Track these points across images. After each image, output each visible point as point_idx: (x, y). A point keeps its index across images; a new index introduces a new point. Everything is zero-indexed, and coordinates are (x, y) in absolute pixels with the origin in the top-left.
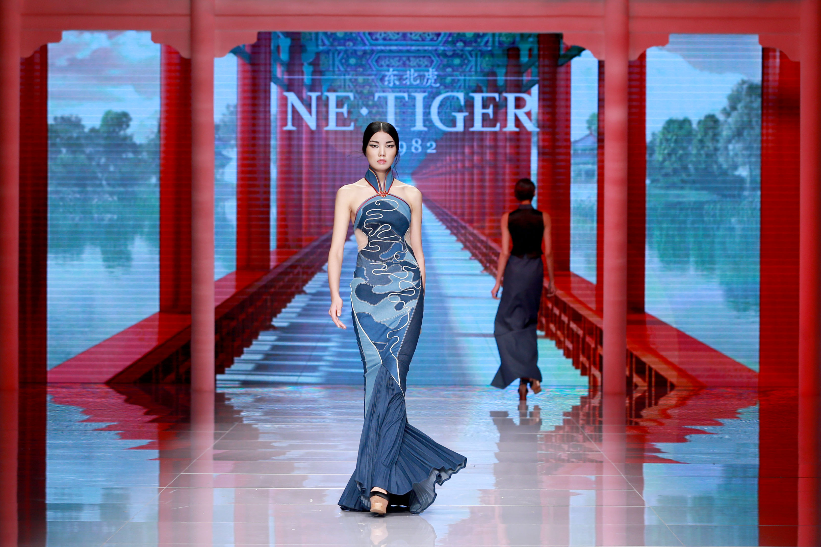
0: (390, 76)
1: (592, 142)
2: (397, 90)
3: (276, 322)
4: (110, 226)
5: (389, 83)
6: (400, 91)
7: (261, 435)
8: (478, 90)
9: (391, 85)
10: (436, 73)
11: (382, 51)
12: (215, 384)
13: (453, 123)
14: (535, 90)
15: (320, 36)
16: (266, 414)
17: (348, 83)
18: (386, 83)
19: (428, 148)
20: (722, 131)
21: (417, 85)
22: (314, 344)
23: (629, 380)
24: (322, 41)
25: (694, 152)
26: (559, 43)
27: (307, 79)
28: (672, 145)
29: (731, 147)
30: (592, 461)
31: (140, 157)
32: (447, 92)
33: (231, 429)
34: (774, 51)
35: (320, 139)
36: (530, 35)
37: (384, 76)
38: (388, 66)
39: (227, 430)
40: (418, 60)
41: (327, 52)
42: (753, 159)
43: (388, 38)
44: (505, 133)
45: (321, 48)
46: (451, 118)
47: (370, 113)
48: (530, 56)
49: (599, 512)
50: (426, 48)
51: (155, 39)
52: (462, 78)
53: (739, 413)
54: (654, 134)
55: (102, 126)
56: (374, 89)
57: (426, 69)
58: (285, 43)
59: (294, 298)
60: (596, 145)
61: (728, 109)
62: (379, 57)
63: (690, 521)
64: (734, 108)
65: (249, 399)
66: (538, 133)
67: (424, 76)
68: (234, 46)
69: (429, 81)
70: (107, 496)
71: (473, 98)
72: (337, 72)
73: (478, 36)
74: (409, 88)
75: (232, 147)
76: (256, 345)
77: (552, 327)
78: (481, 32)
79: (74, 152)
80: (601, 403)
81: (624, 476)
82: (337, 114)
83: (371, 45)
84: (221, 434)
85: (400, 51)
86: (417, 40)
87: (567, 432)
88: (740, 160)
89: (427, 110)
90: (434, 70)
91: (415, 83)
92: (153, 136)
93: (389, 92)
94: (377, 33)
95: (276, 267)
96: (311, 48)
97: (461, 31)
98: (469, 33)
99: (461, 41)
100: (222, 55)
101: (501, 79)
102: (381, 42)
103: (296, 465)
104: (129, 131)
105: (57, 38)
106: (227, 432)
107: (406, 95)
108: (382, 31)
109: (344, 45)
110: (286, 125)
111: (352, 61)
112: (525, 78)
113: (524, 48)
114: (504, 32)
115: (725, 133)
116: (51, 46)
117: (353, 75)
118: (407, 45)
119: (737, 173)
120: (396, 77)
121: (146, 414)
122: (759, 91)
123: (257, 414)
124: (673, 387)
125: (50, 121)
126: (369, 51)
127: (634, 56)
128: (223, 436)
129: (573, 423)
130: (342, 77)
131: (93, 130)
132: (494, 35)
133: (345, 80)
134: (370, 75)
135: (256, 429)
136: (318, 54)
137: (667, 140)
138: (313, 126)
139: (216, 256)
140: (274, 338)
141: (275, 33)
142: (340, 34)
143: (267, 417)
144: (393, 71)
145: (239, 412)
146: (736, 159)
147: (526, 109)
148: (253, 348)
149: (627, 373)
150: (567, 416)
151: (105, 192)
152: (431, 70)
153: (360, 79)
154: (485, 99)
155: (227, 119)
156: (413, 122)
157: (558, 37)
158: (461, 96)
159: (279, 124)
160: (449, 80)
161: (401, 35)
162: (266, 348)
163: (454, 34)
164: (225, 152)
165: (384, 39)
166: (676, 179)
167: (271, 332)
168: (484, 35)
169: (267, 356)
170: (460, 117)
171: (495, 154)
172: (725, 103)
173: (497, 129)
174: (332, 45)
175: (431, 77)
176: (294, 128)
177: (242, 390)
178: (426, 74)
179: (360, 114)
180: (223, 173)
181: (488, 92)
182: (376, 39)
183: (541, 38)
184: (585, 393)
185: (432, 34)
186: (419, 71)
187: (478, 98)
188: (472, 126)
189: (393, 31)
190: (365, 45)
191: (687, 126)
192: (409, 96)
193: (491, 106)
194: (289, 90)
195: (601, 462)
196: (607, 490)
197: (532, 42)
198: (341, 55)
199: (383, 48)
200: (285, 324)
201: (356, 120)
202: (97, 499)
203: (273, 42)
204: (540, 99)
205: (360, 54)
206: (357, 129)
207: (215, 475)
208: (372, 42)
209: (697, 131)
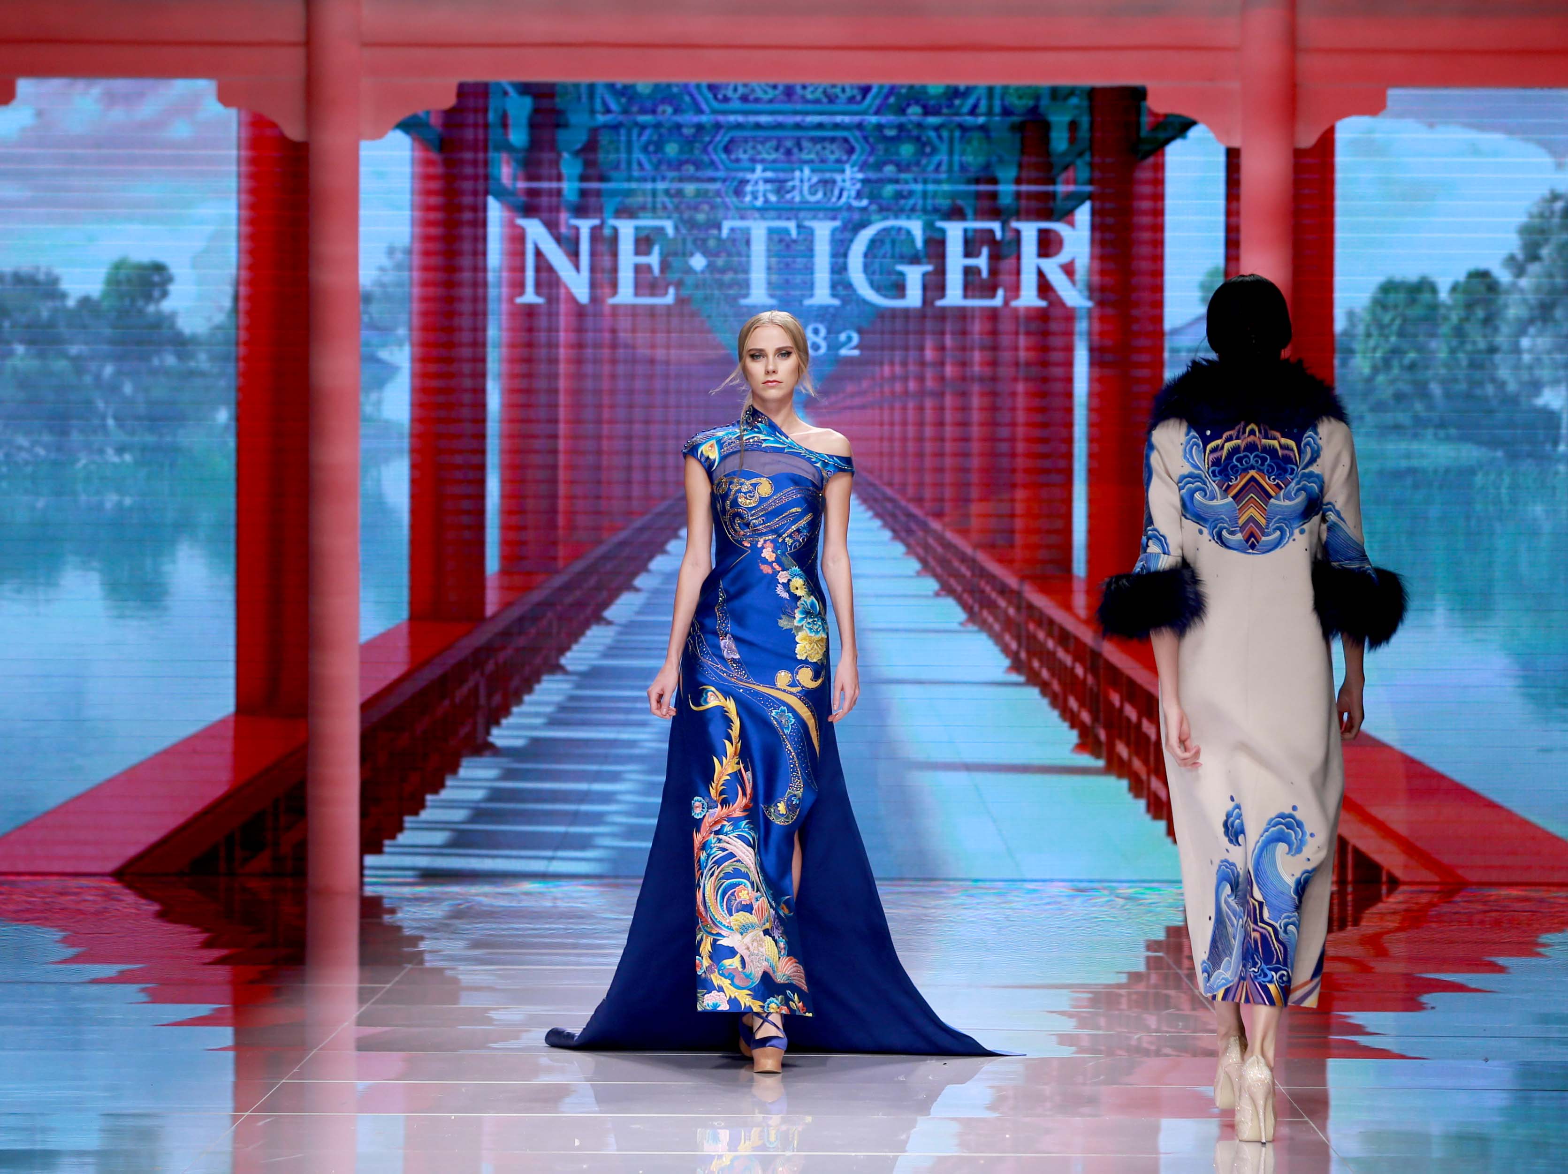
0: (756, 183)
2: (773, 214)
3: (499, 736)
5: (755, 197)
6: (779, 218)
7: (464, 994)
8: (956, 213)
9: (759, 203)
10: (860, 176)
11: (739, 126)
12: (362, 875)
13: (899, 289)
14: (1083, 214)
15: (600, 91)
16: (476, 944)
17: (662, 199)
18: (748, 199)
19: (843, 345)
20: (1506, 306)
21: (818, 202)
22: (583, 786)
24: (604, 103)
25: (1443, 355)
26: (1138, 112)
27: (570, 188)
28: (1393, 339)
29: (1525, 342)
31: (192, 364)
32: (886, 218)
33: (397, 979)
36: (1072, 92)
37: (744, 182)
38: (753, 160)
39: (387, 982)
40: (819, 147)
41: (615, 127)
43: (751, 97)
44: (1015, 313)
45: (601, 119)
46: (894, 277)
47: (711, 267)
48: (1072, 140)
50: (838, 119)
51: (225, 98)
52: (918, 187)
53: (1544, 945)
54: (1351, 315)
55: (106, 294)
56: (720, 214)
57: (838, 166)
58: (520, 108)
59: (538, 681)
61: (1520, 256)
62: (732, 141)
64: (1533, 256)
65: (438, 912)
66: (1090, 310)
67: (834, 182)
68: (404, 114)
69: (845, 194)
70: (111, 1133)
71: (943, 233)
72: (636, 173)
73: (955, 93)
74: (800, 210)
75: (400, 344)
76: (453, 787)
77: (1123, 750)
78: (962, 84)
79: (42, 355)
81: (1281, 1088)
82: (638, 269)
83: (714, 112)
84: (374, 991)
85: (780, 126)
86: (817, 101)
87: (1156, 986)
88: (1545, 374)
89: (841, 260)
90: (856, 169)
91: (813, 199)
92: (220, 318)
93: (755, 219)
94: (727, 86)
96: (579, 119)
97: (917, 82)
98: (936, 87)
99: (917, 102)
100: (378, 134)
101: (1006, 189)
102: (736, 105)
104: (167, 305)
105: (6, 95)
106: (388, 986)
107: (792, 225)
108: (740, 82)
109: (654, 112)
110: (522, 293)
111: (671, 149)
112: (1061, 188)
113: (1059, 120)
114: (1015, 82)
115: (1514, 311)
117: (672, 180)
118: (796, 113)
119: (1540, 402)
120: (769, 186)
121: (207, 945)
123: (454, 946)
124: (1394, 883)
126: (708, 126)
127: (1307, 139)
128: (378, 996)
129: (1169, 968)
130: (649, 186)
131: (85, 302)
132: (991, 90)
133: (654, 193)
134: (712, 180)
135: (454, 981)
136: (594, 132)
137: (1382, 328)
138: (582, 294)
140: (492, 773)
141: (498, 84)
142: (643, 86)
143: (478, 953)
144: (764, 170)
145: (414, 940)
146: (1537, 372)
147: (1063, 257)
148: (446, 794)
150: (1155, 951)
152: (847, 167)
153: (690, 188)
154: (970, 234)
155: (390, 277)
156: (810, 286)
157: (1138, 94)
158: (916, 227)
159: (505, 291)
160: (889, 190)
161: (781, 88)
162: (477, 796)
163: (902, 87)
164: (383, 354)
165: (744, 99)
166: (1403, 418)
167: (486, 760)
168: (968, 91)
169: (479, 814)
170: (914, 275)
172: (1513, 244)
173: (998, 301)
174: (625, 112)
175: (848, 184)
176: (540, 300)
177: (423, 890)
178: (838, 177)
179: (690, 270)
180: (379, 403)
181: (976, 218)
182: (726, 99)
183: (1098, 97)
185: (852, 87)
186: (822, 171)
187: (954, 232)
188: (943, 295)
189: (763, 82)
190: (701, 112)
191: (1426, 297)
192: (799, 227)
193: (985, 251)
194: (528, 214)
197: (1076, 107)
198: (648, 132)
199: (740, 119)
200: (519, 743)
201: (679, 285)
202: (92, 1141)
203: (494, 103)
204: (1094, 228)
205: (688, 131)
206: (681, 301)
207: (361, 1085)
208: (716, 105)
209: (1449, 308)
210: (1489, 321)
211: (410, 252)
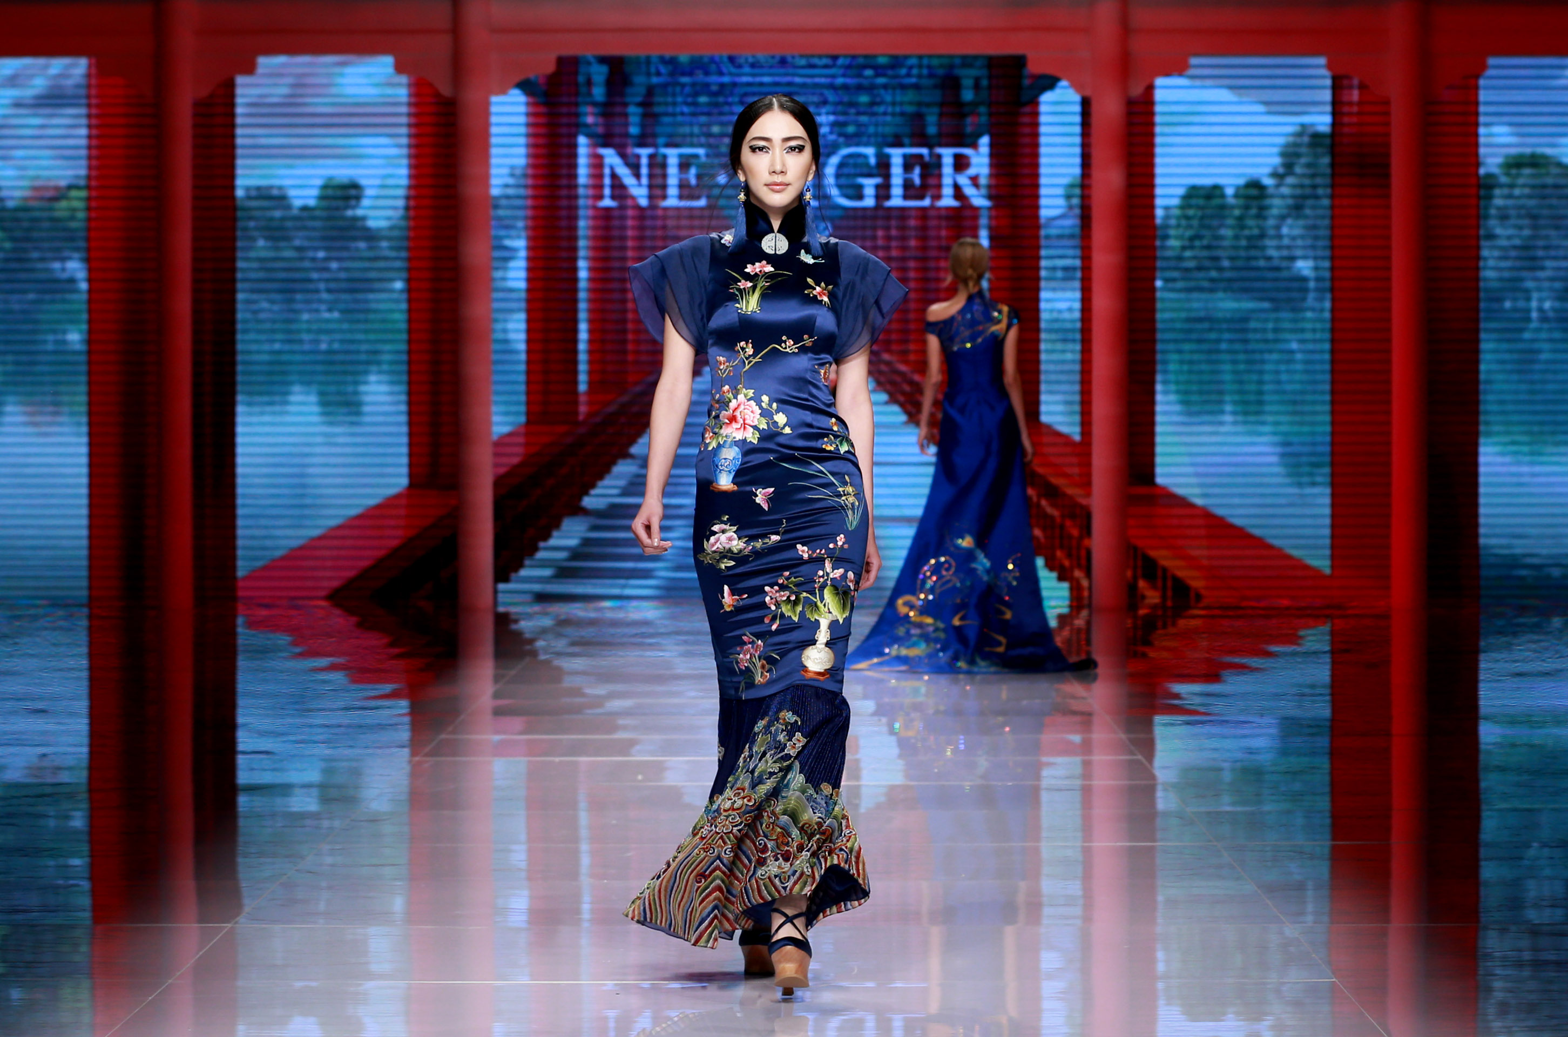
1: (1072, 223)
3: (588, 502)
4: (330, 352)
7: (565, 677)
8: (897, 142)
10: (833, 117)
11: (749, 84)
12: (496, 598)
13: (860, 194)
14: (985, 141)
15: (654, 61)
16: (573, 644)
20: (1271, 203)
23: (1132, 588)
24: (657, 69)
25: (1229, 236)
26: (1020, 77)
27: (634, 130)
28: (1196, 225)
30: (1075, 713)
31: (378, 251)
32: (850, 146)
34: (1349, 78)
35: (654, 218)
36: (976, 57)
41: (665, 86)
42: (1320, 243)
43: (758, 65)
44: (939, 209)
45: (655, 80)
46: (855, 187)
48: (976, 93)
49: (1087, 791)
50: (817, 80)
51: (400, 68)
53: (1301, 636)
58: (599, 73)
59: (615, 464)
60: (1077, 231)
61: (1281, 170)
62: (745, 94)
63: (1226, 805)
64: (1289, 167)
65: (547, 622)
66: (989, 209)
68: (518, 79)
70: (328, 771)
71: (888, 157)
72: (679, 117)
73: (896, 60)
76: (557, 537)
78: (902, 52)
79: (276, 247)
80: (1089, 623)
81: (1125, 736)
82: (681, 180)
83: (731, 74)
84: (504, 675)
85: (777, 84)
86: (802, 68)
88: (1298, 251)
90: (830, 112)
92: (396, 217)
94: (741, 57)
95: (590, 415)
96: (640, 80)
97: (870, 52)
98: (883, 56)
99: (871, 67)
100: (503, 92)
101: (932, 130)
102: (747, 70)
103: (621, 722)
104: (360, 211)
105: (250, 69)
106: (514, 672)
108: (750, 54)
109: (691, 75)
110: (601, 198)
111: (703, 99)
112: (969, 124)
113: (967, 76)
115: (1277, 206)
116: (240, 80)
118: (786, 75)
119: (1295, 270)
121: (392, 645)
122: (1328, 141)
123: (560, 644)
124: (1199, 597)
125: (240, 193)
126: (728, 84)
127: (1136, 91)
128: (507, 678)
131: (305, 208)
132: (920, 57)
135: (559, 669)
136: (650, 91)
137: (1187, 218)
138: (643, 201)
139: (495, 398)
140: (584, 527)
141: (585, 57)
142: (684, 58)
143: (576, 649)
145: (531, 641)
146: (1293, 250)
147: (972, 171)
148: (553, 542)
149: (1129, 573)
151: (320, 301)
153: (716, 127)
154: (908, 157)
157: (1019, 62)
158: (870, 151)
160: (851, 126)
161: (777, 59)
162: (573, 542)
163: (860, 55)
164: (507, 243)
165: (753, 66)
167: (579, 518)
168: (907, 57)
169: (576, 554)
170: (869, 185)
171: (924, 238)
172: (1275, 162)
173: (927, 202)
174: (671, 75)
176: (614, 204)
177: (537, 608)
179: (716, 184)
180: (504, 276)
181: (913, 145)
182: (740, 66)
183: (993, 63)
184: (1065, 611)
185: (826, 56)
187: (896, 156)
188: (889, 198)
189: (765, 54)
190: (723, 74)
191: (1218, 198)
193: (918, 169)
194: (606, 145)
195: (1090, 714)
196: (1100, 758)
197: (979, 69)
198: (686, 90)
199: (750, 79)
200: (601, 506)
201: (709, 193)
202: (314, 776)
203: (583, 69)
204: (992, 155)
205: (714, 88)
206: (709, 207)
207: (497, 738)
208: (733, 70)
209: (1233, 207)
210: (1260, 216)
211: (525, 176)
